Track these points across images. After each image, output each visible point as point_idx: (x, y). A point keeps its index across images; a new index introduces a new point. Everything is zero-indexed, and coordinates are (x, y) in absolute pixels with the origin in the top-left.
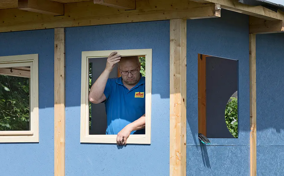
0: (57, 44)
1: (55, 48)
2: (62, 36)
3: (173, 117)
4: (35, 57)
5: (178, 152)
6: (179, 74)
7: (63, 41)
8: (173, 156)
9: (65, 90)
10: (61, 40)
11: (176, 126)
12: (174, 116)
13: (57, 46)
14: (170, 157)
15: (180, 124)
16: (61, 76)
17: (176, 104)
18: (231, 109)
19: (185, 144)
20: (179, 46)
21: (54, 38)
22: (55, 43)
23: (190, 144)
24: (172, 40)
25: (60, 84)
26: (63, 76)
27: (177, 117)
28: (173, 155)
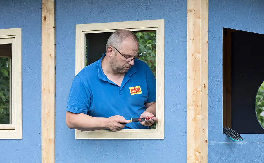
0: (45, 16)
1: (43, 21)
2: (51, 6)
3: (192, 108)
4: (17, 32)
5: (198, 151)
6: (199, 53)
7: (53, 12)
8: (191, 157)
9: (55, 73)
10: (51, 10)
11: (195, 119)
12: (193, 106)
13: (45, 18)
14: (188, 157)
15: (200, 116)
16: (50, 55)
17: (195, 92)
18: (260, 98)
19: (206, 141)
20: (199, 18)
21: (41, 8)
22: (43, 14)
23: (212, 142)
24: (191, 11)
25: (49, 66)
26: (53, 55)
27: (196, 107)
28: (191, 155)
